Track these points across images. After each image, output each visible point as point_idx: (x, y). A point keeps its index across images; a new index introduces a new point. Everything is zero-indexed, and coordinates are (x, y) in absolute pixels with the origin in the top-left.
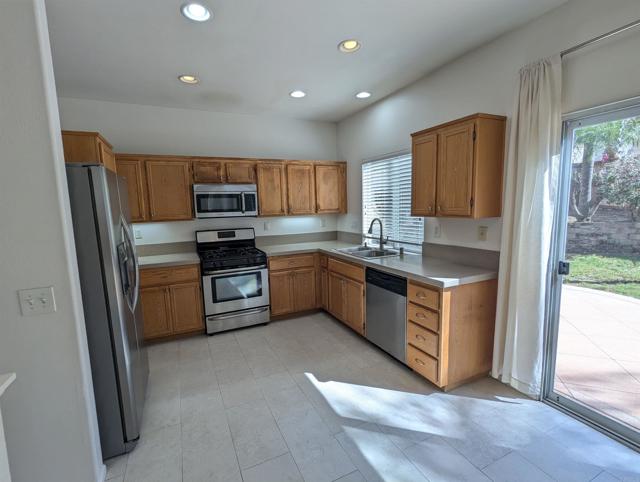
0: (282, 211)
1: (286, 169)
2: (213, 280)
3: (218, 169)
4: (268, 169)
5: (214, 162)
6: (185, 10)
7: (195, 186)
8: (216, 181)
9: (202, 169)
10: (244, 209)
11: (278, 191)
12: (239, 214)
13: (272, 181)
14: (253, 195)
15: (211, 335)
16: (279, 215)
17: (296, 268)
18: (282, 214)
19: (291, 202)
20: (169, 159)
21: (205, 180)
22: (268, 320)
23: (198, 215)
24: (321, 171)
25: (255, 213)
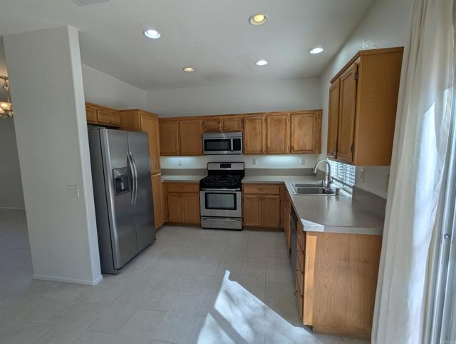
0: (262, 151)
1: (266, 120)
2: (206, 194)
3: (219, 122)
4: (252, 120)
5: (216, 118)
6: (146, 33)
7: (204, 135)
8: (217, 131)
9: (210, 123)
10: (232, 149)
11: (259, 137)
12: (230, 152)
13: (255, 129)
14: (240, 140)
15: (205, 228)
16: (260, 154)
17: (264, 195)
18: (261, 153)
19: (269, 144)
20: (191, 119)
21: (210, 131)
22: (240, 228)
23: (205, 152)
24: (296, 120)
25: (241, 152)
